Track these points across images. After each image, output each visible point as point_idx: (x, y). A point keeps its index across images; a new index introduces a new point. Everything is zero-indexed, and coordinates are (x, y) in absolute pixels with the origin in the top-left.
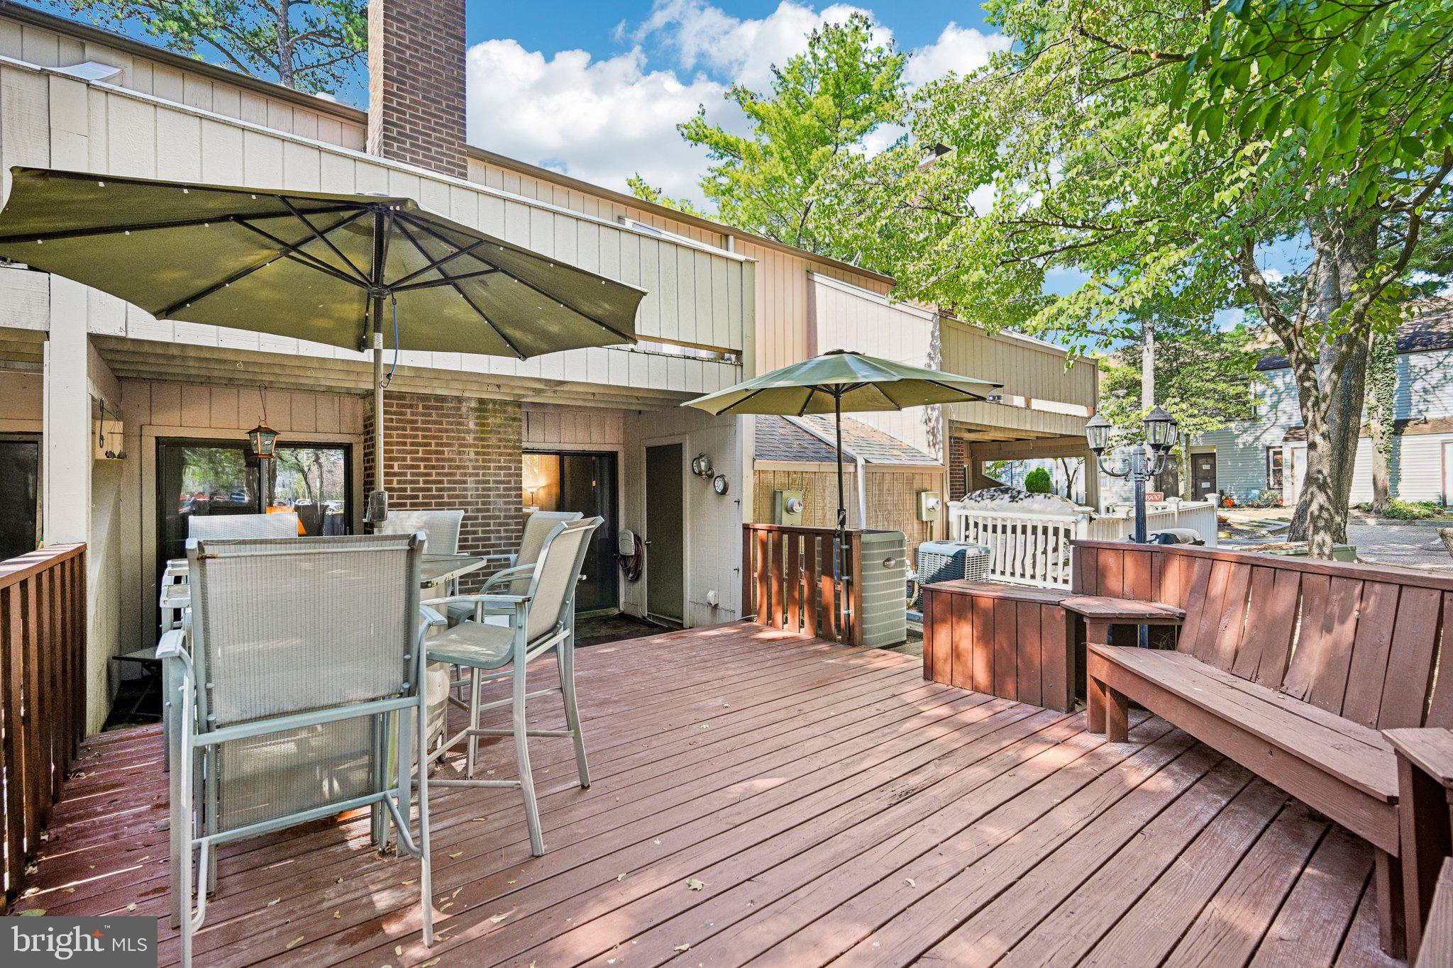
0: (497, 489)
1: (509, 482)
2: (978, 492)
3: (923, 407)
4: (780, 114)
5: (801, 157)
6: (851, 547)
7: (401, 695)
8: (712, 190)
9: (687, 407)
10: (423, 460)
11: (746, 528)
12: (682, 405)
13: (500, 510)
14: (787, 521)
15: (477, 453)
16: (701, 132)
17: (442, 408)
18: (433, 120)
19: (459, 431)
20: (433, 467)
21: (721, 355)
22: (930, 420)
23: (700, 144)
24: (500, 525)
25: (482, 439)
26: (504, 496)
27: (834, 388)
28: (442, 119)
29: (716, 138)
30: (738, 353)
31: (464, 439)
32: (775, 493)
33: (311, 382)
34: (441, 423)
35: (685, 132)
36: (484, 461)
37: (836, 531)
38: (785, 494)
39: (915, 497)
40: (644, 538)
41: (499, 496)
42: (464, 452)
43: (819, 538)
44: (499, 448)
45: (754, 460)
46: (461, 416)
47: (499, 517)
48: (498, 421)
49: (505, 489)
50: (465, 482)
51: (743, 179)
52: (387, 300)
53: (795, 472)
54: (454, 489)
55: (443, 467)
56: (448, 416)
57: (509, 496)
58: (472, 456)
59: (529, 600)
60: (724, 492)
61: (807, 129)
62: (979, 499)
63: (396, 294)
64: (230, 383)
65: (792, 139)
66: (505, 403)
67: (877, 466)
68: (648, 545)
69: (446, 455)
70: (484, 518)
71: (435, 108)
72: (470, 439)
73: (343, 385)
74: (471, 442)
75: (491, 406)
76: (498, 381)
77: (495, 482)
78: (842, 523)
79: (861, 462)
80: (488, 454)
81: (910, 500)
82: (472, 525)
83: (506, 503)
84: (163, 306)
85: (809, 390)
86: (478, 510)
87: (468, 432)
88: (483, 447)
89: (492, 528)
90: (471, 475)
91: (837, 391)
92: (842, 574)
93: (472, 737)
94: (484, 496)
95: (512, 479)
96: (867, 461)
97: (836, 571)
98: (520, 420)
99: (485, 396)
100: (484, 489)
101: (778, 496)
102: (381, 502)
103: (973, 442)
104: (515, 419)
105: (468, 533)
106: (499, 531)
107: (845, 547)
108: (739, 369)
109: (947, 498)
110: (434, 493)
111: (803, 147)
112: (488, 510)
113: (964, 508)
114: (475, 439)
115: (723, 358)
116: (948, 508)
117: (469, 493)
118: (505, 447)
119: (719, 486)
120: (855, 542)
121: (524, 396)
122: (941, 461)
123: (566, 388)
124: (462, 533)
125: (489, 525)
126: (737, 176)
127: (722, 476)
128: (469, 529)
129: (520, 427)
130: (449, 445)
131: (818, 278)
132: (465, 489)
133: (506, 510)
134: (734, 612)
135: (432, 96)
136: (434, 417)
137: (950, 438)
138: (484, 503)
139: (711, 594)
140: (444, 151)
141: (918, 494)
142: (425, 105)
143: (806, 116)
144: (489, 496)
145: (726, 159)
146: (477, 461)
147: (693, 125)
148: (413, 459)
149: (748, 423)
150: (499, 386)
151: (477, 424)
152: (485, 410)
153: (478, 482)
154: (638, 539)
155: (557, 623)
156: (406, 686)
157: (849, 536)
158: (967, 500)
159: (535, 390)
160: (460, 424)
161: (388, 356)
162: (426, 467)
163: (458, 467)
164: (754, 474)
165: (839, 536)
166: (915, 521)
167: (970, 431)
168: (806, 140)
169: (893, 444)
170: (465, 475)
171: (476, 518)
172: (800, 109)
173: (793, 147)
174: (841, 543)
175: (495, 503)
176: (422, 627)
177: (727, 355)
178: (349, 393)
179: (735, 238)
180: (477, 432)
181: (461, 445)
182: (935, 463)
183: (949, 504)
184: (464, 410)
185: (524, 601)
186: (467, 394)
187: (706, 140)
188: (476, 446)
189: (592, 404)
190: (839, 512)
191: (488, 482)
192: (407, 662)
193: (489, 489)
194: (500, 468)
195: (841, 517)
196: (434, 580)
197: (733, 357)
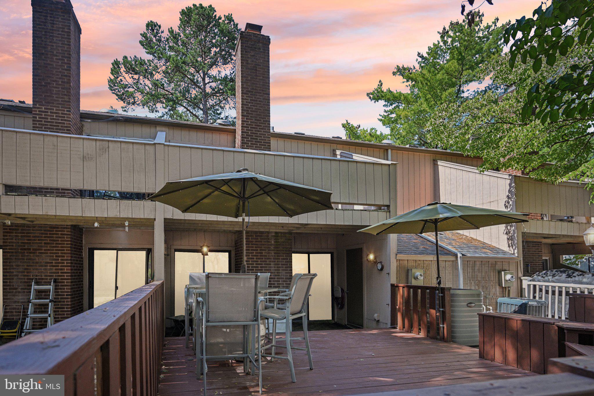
0: (283, 267)
1: (287, 265)
2: (544, 272)
3: (504, 225)
4: (423, 77)
5: (437, 96)
6: (444, 295)
7: (253, 321)
8: (387, 122)
9: (360, 232)
10: (255, 256)
11: (392, 286)
12: (358, 231)
13: (284, 275)
14: (414, 283)
15: (275, 253)
16: (380, 95)
17: (262, 236)
18: (258, 127)
19: (268, 245)
20: (259, 259)
21: (379, 208)
22: (510, 232)
23: (380, 101)
24: (284, 281)
25: (277, 248)
26: (285, 270)
27: (434, 220)
28: (261, 126)
29: (388, 96)
30: (388, 206)
31: (270, 248)
32: (408, 270)
33: (219, 229)
34: (261, 242)
35: (372, 96)
36: (277, 256)
37: (436, 287)
38: (413, 271)
39: (497, 274)
40: (346, 290)
41: (283, 270)
42: (270, 253)
43: (428, 291)
44: (283, 251)
45: (396, 255)
46: (269, 239)
47: (283, 278)
48: (283, 240)
49: (286, 267)
50: (270, 264)
51: (403, 114)
52: (246, 203)
53: (419, 260)
54: (266, 267)
55: (262, 259)
56: (264, 239)
57: (287, 270)
58: (273, 254)
59: (290, 298)
60: (382, 269)
61: (441, 82)
62: (544, 276)
63: (249, 200)
64: (195, 230)
65: (432, 88)
66: (285, 233)
67: (470, 257)
68: (347, 293)
69: (263, 254)
70: (277, 278)
71: (259, 123)
72: (272, 247)
73: (229, 229)
74: (273, 249)
75: (280, 235)
76: (283, 225)
77: (282, 264)
78: (439, 283)
79: (459, 255)
80: (279, 253)
81: (493, 276)
82: (273, 281)
83: (286, 273)
84: (185, 209)
85: (424, 222)
86: (275, 275)
87: (271, 245)
88: (277, 250)
89: (281, 282)
90: (272, 262)
91: (436, 221)
92: (440, 307)
93: (273, 347)
94: (278, 270)
95: (288, 263)
96: (463, 255)
97: (437, 307)
98: (291, 240)
99: (277, 231)
100: (277, 267)
101: (410, 271)
102: (245, 268)
103: (553, 244)
104: (289, 239)
105: (271, 284)
106: (283, 284)
107: (441, 295)
108: (388, 213)
109: (520, 275)
110: (259, 268)
111: (439, 91)
112: (279, 276)
113: (533, 280)
114: (274, 248)
115: (381, 209)
116: (521, 281)
117: (272, 269)
118: (286, 251)
119: (379, 266)
120: (446, 292)
121: (292, 230)
122: (516, 255)
123: (309, 226)
124: (269, 284)
125: (279, 281)
126: (399, 113)
127: (381, 262)
128: (272, 282)
129: (291, 242)
130: (265, 250)
131: (440, 163)
132: (270, 267)
133: (286, 276)
134: (387, 324)
135: (258, 118)
136: (259, 240)
137: (523, 242)
138: (277, 273)
139: (376, 315)
140: (262, 138)
141: (499, 272)
142: (255, 123)
143: (439, 75)
144: (279, 270)
145: (394, 106)
146: (275, 256)
147: (376, 92)
148: (252, 256)
149: (393, 237)
150: (283, 227)
151: (275, 242)
152: (278, 236)
153: (275, 264)
154: (342, 290)
155: (301, 310)
156: (255, 318)
157: (443, 290)
158: (535, 277)
159: (297, 227)
160: (269, 242)
161: (247, 219)
162: (256, 259)
163: (268, 259)
164: (397, 261)
165: (438, 290)
166: (498, 287)
167: (545, 238)
168: (440, 87)
169: (484, 246)
170: (270, 262)
171: (275, 278)
172: (437, 72)
173: (432, 93)
174: (439, 293)
175: (282, 273)
176: (259, 301)
177: (382, 208)
178: (230, 232)
179: (392, 150)
180: (274, 245)
181: (269, 250)
182: (513, 256)
183: (522, 278)
184: (270, 236)
185: (289, 299)
186: (271, 230)
187: (383, 98)
188: (274, 250)
189: (321, 232)
190: (437, 278)
191: (279, 264)
192: (255, 311)
193: (279, 267)
194: (284, 259)
195: (438, 280)
196: (262, 291)
197: (386, 208)
